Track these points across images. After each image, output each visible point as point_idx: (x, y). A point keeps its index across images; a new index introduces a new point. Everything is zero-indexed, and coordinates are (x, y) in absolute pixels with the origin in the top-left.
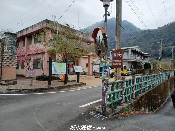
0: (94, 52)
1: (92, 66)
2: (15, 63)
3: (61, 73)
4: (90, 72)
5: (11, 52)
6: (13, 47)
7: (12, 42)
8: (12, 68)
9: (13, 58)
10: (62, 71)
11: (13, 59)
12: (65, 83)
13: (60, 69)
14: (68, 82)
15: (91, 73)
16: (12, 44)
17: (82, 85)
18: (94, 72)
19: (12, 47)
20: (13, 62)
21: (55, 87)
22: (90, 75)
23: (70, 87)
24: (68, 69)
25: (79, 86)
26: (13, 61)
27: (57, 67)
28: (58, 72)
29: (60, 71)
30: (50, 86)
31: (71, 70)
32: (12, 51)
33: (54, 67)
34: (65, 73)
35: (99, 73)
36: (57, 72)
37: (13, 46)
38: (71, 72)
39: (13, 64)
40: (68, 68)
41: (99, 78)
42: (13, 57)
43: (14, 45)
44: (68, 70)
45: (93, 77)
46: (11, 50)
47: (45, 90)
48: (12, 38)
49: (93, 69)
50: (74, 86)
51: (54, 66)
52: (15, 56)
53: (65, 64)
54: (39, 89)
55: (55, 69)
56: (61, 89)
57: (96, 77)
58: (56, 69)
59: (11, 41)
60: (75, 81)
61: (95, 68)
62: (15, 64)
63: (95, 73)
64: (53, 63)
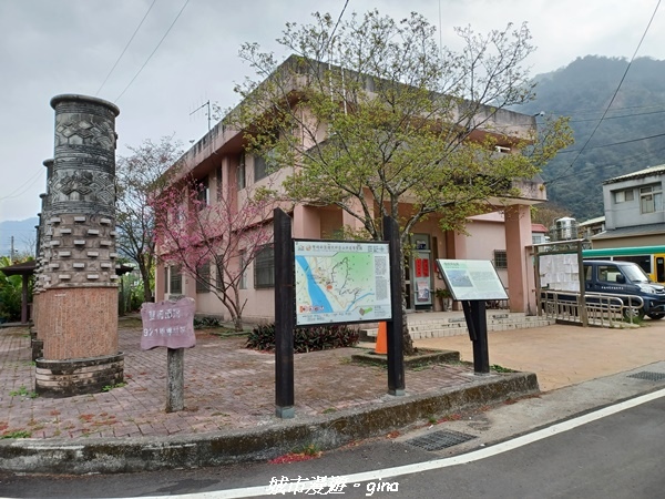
0: (540, 185)
1: (532, 260)
2: (110, 265)
3: (362, 312)
4: (521, 294)
5: (84, 204)
6: (90, 177)
7: (83, 149)
8: (87, 294)
9: (95, 236)
10: (364, 303)
11: (91, 243)
12: (395, 383)
13: (351, 286)
14: (414, 364)
15: (529, 298)
16: (86, 160)
17: (511, 394)
18: (543, 295)
19: (85, 174)
20: (94, 258)
21: (323, 426)
22: (526, 307)
23: (430, 411)
24: (408, 282)
25: (495, 397)
26: (90, 254)
27: (327, 275)
28: (335, 306)
29: (351, 297)
30: (286, 411)
31: (422, 287)
32: (87, 198)
33: (311, 277)
34: (388, 315)
35: (573, 298)
36: (328, 308)
37: (92, 171)
38: (421, 295)
39: (94, 273)
40: (408, 278)
41: (580, 325)
42: (91, 231)
43: (95, 162)
44: (408, 286)
45: (542, 320)
46: (82, 195)
47: (243, 451)
48: (85, 125)
49: (537, 275)
50: (455, 407)
51: (306, 268)
52: (103, 224)
53: (382, 251)
54: (201, 443)
55: (314, 290)
56: (363, 436)
57: (558, 322)
58: (323, 287)
59: (79, 141)
60: (454, 356)
61: (549, 269)
62: (105, 269)
63: (551, 296)
64: (298, 245)
